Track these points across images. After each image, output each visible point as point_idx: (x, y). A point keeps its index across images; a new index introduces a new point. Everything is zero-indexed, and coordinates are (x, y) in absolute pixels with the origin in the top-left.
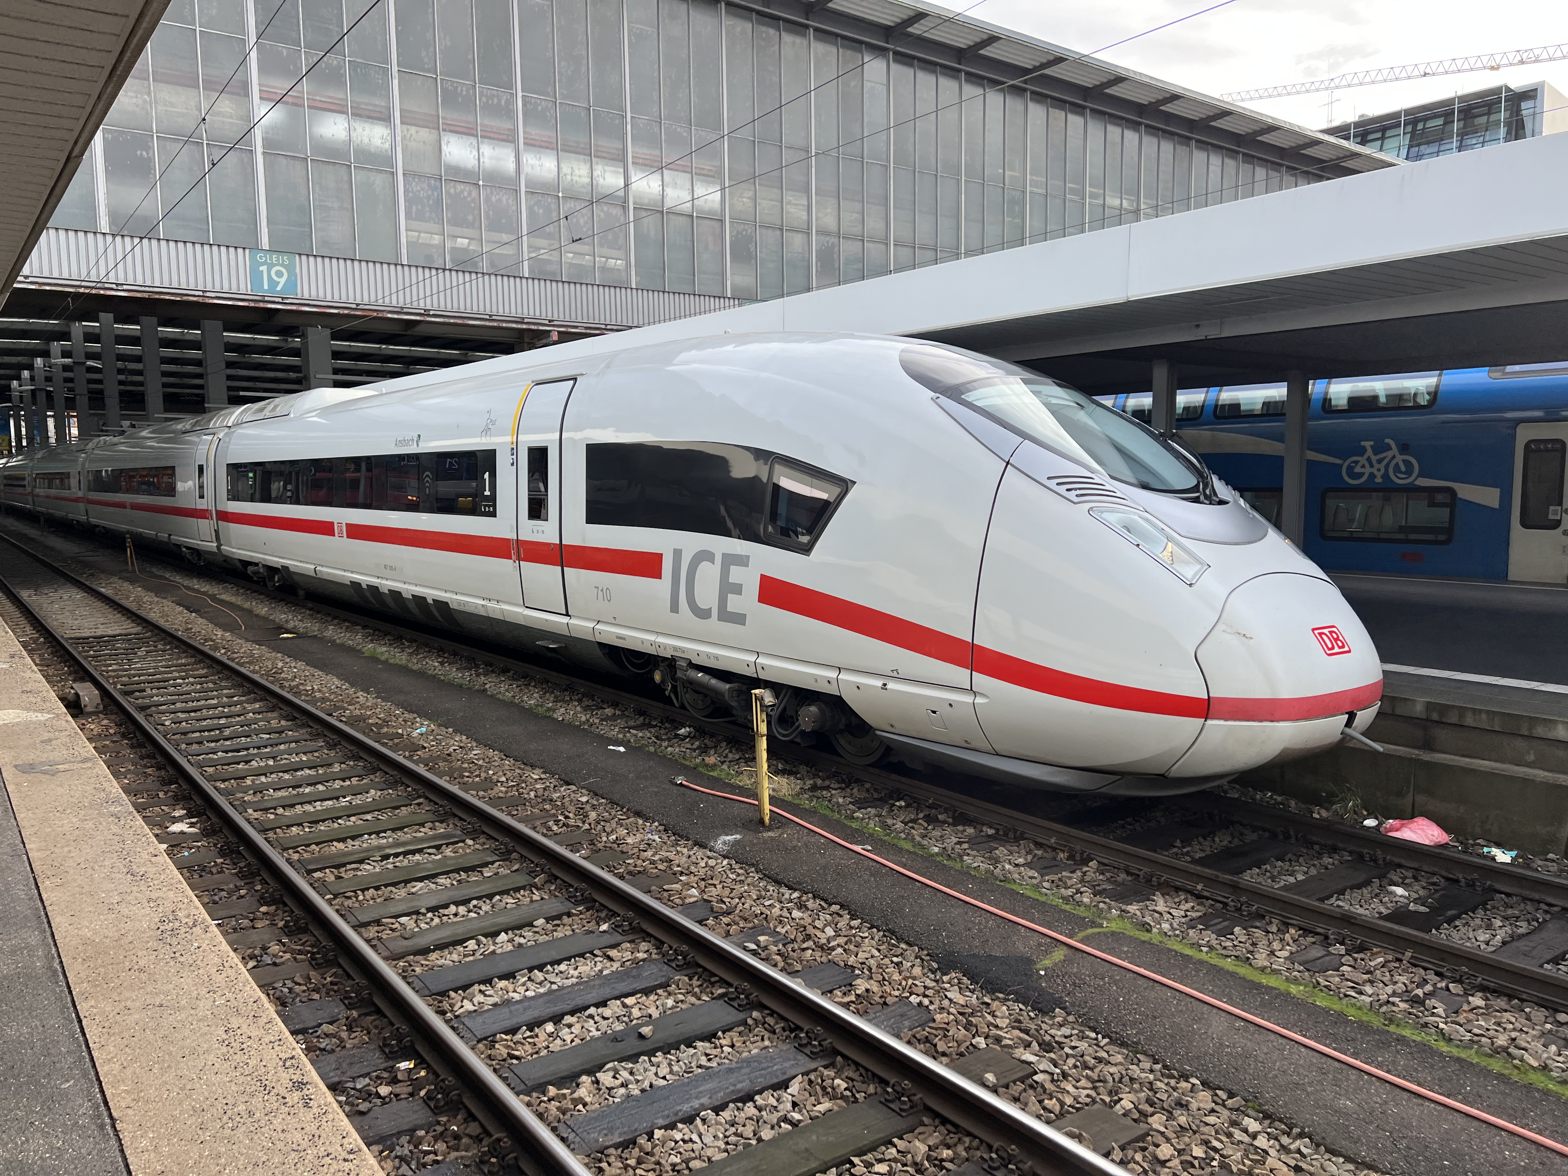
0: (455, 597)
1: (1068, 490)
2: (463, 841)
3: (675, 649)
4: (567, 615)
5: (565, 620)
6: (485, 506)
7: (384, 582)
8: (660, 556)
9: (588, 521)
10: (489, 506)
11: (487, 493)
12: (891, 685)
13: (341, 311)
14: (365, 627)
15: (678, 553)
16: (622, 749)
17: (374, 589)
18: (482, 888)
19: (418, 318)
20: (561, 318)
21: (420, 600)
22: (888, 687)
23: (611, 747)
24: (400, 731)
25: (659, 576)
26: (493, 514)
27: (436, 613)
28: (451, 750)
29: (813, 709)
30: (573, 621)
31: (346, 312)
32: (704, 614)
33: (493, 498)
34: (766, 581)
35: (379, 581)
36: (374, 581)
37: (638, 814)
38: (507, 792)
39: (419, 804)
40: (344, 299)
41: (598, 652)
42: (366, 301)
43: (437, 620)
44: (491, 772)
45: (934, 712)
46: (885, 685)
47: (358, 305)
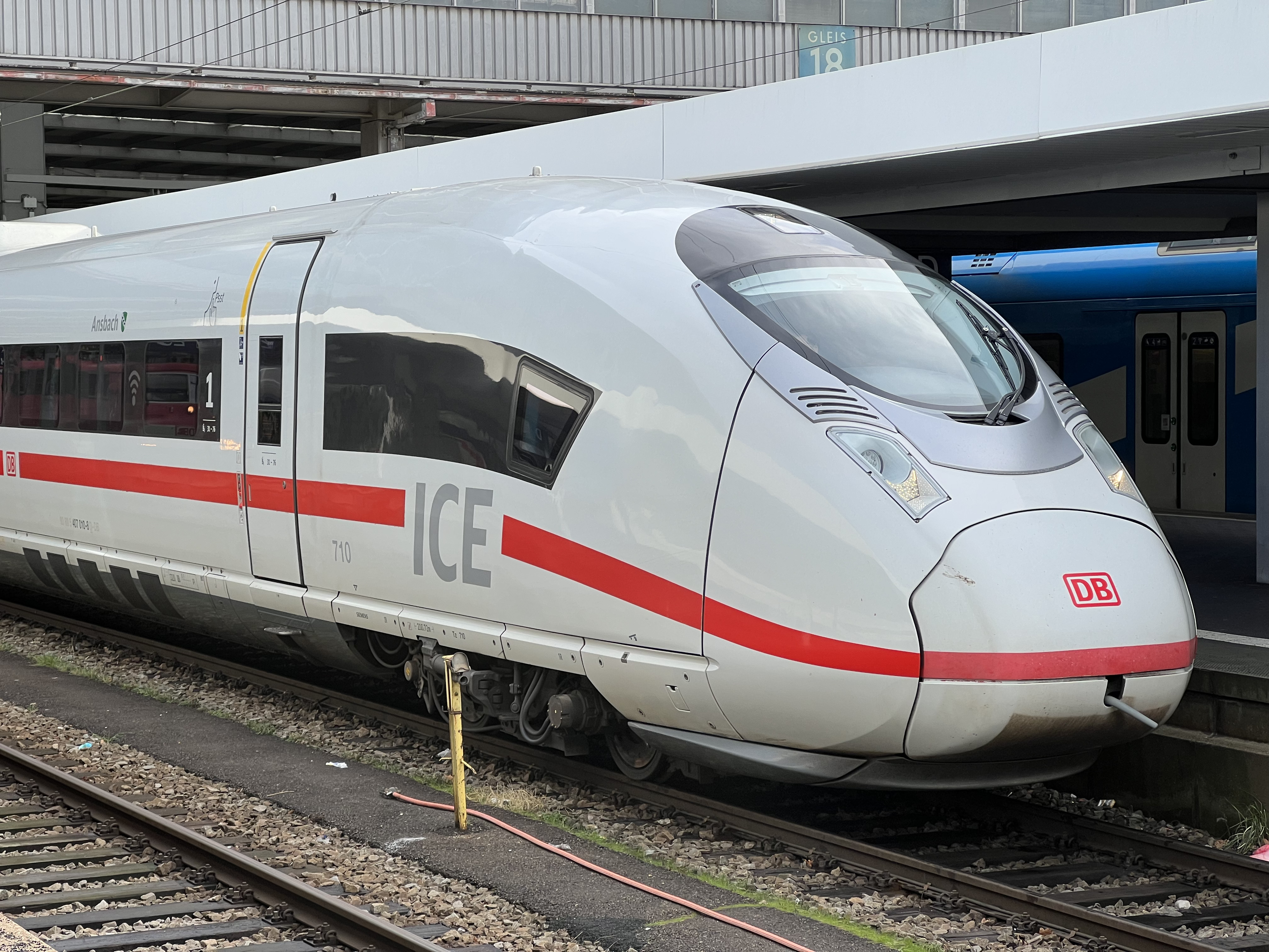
0: (167, 566)
1: (809, 405)
2: (94, 841)
3: (421, 625)
4: (303, 586)
5: (298, 592)
6: (207, 424)
7: (73, 547)
8: (401, 494)
9: (327, 445)
10: (211, 424)
11: (209, 404)
12: (634, 657)
13: (43, 76)
14: (49, 629)
15: (421, 488)
16: (343, 765)
17: (57, 559)
18: (98, 872)
19: (179, 84)
20: (444, 75)
21: (119, 573)
22: (628, 658)
23: (331, 764)
24: (55, 746)
25: (401, 523)
26: (215, 437)
27: (142, 592)
28: (117, 765)
29: (565, 698)
30: (310, 595)
31: (51, 76)
32: (448, 574)
33: (216, 412)
34: (510, 525)
35: (65, 546)
36: (57, 547)
37: (318, 821)
38: (169, 803)
39: (53, 812)
40: (48, 54)
41: (339, 637)
42: (87, 54)
43: (146, 607)
44: (158, 785)
45: (673, 688)
46: (625, 655)
47: (72, 63)
